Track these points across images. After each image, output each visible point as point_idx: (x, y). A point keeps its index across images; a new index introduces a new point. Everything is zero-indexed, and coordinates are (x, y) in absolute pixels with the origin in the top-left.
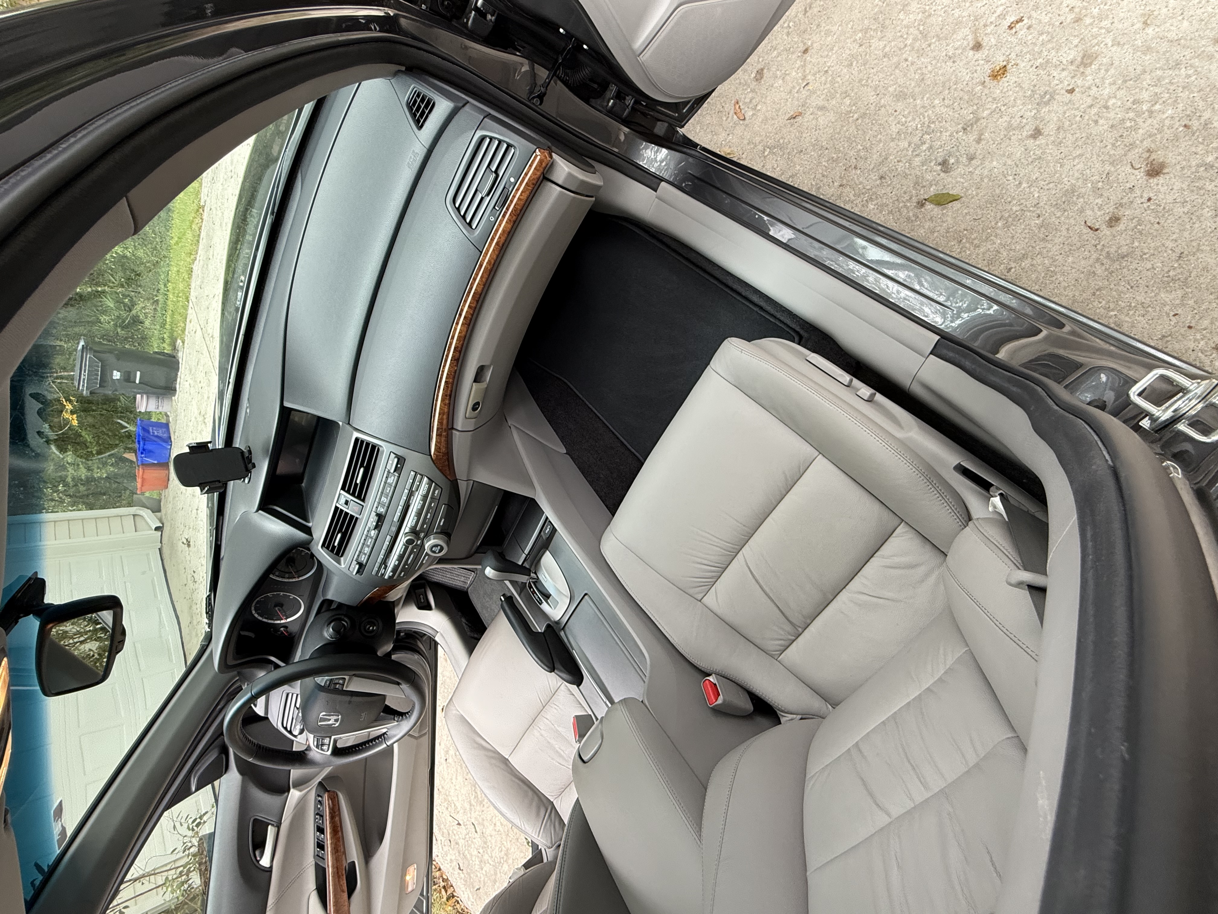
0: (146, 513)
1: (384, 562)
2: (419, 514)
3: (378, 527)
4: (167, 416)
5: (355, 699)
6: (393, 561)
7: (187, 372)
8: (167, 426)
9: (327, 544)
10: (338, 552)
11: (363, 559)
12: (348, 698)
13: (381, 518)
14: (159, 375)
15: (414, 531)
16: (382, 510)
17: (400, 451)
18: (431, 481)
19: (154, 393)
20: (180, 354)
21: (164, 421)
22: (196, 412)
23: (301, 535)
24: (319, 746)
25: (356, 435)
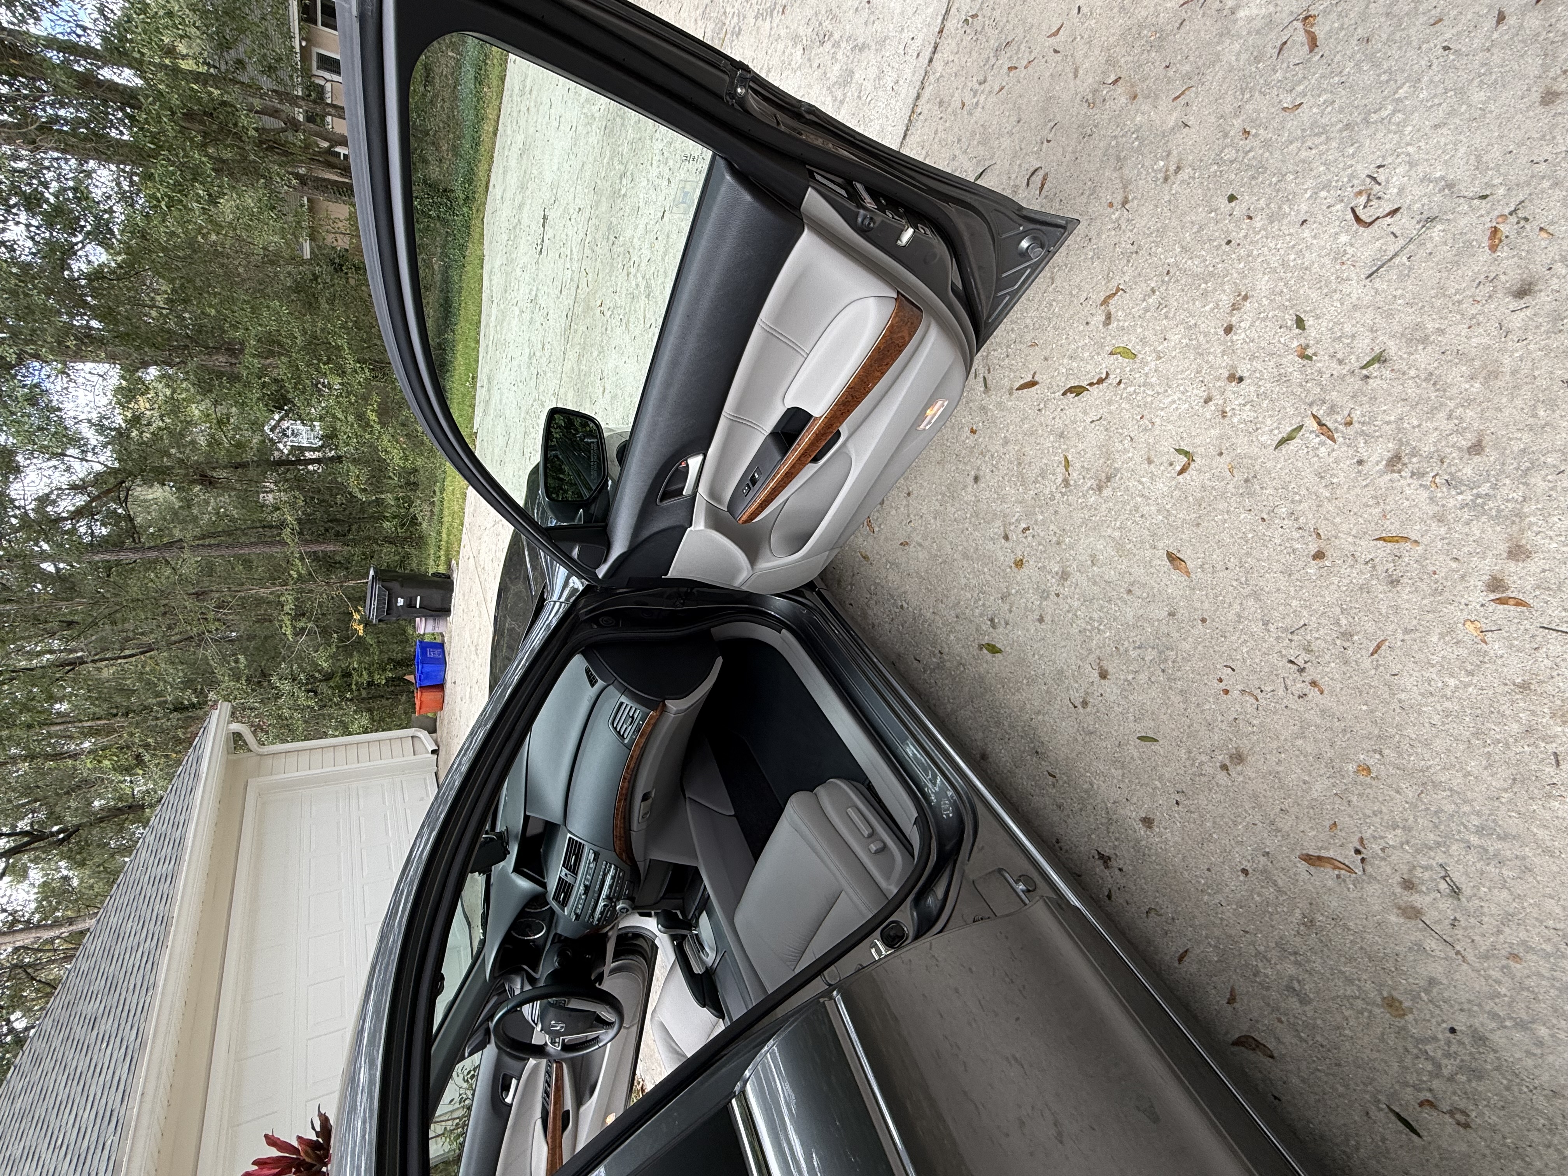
0: (423, 734)
1: (592, 915)
2: (611, 887)
3: (586, 892)
4: (443, 636)
5: (573, 1013)
6: (597, 914)
7: (461, 597)
8: (441, 646)
9: (556, 898)
10: (563, 904)
11: (578, 911)
12: (568, 1013)
13: (587, 888)
14: (436, 596)
15: (608, 897)
16: (587, 883)
17: (596, 849)
18: (616, 868)
19: (431, 616)
20: (455, 575)
21: (439, 640)
22: (469, 641)
23: (539, 889)
24: (553, 1043)
25: (569, 835)
